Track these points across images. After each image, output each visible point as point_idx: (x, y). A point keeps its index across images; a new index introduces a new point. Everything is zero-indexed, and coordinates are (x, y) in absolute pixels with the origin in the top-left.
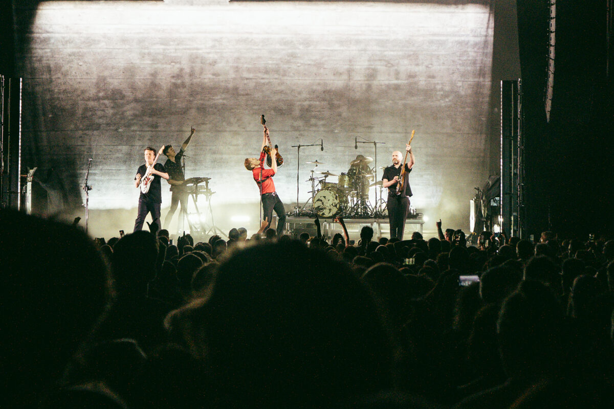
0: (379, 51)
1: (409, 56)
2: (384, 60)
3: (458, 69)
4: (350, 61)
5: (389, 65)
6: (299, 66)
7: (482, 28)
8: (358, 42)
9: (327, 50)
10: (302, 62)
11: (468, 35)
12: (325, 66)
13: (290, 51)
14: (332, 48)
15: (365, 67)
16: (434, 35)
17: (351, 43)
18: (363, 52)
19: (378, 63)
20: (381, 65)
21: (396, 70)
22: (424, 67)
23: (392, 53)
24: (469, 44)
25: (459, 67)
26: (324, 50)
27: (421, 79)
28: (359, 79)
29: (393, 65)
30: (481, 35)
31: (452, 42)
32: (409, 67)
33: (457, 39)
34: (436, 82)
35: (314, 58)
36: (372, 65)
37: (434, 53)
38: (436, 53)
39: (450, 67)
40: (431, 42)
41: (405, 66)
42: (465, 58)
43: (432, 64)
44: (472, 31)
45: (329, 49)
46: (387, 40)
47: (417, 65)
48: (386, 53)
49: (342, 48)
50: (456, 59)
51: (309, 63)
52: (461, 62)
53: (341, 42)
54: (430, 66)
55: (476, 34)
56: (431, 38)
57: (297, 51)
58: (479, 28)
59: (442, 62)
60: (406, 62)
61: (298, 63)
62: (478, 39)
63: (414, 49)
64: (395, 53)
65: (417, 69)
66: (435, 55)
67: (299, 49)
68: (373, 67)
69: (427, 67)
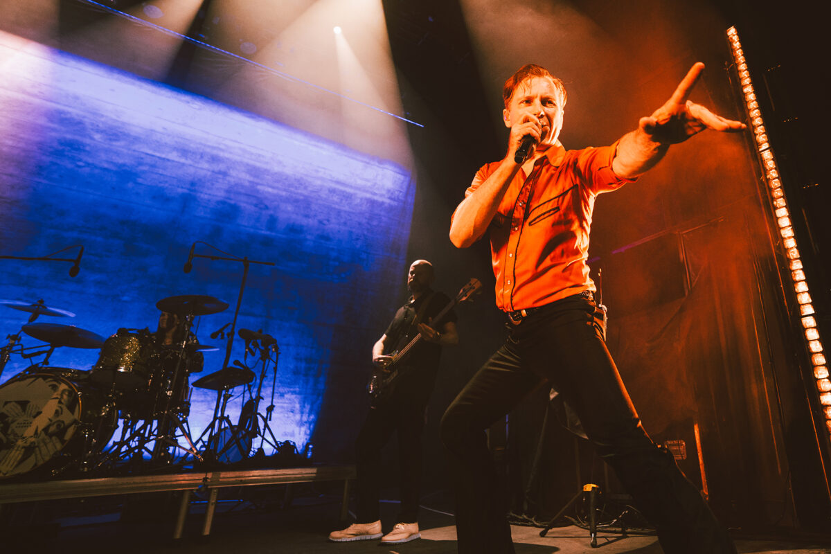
0: (250, 182)
1: (297, 201)
2: (255, 197)
3: (364, 235)
4: (193, 184)
5: (262, 206)
6: (79, 167)
7: (401, 192)
8: (214, 159)
9: (153, 156)
10: (90, 160)
11: (382, 195)
12: (140, 180)
13: (69, 136)
14: (163, 156)
15: (219, 199)
16: (338, 182)
17: (202, 157)
18: (220, 176)
19: (243, 198)
20: (247, 203)
21: (271, 216)
22: (316, 221)
23: (270, 190)
24: (383, 206)
25: (366, 233)
26: (147, 154)
27: (309, 237)
28: (202, 214)
29: (267, 208)
30: (398, 198)
31: (361, 199)
32: (294, 216)
33: (368, 196)
34: (331, 247)
35: (121, 161)
36: (230, 199)
37: (333, 206)
38: (337, 207)
39: (354, 230)
40: (332, 191)
41: (288, 213)
42: (375, 223)
43: (328, 221)
44: (389, 191)
45: (158, 154)
46: (266, 170)
47: (307, 216)
48: (259, 187)
49: (183, 160)
50: (364, 221)
51: (106, 166)
52: (369, 227)
53: (184, 152)
54: (325, 222)
55: (393, 197)
56: (334, 186)
57: (87, 141)
58: (398, 191)
59: (342, 221)
60: (290, 208)
61: (80, 160)
62: (394, 203)
63: (305, 192)
64: (275, 191)
65: (304, 222)
66: (335, 209)
67: (92, 139)
68: (233, 202)
69: (320, 222)
